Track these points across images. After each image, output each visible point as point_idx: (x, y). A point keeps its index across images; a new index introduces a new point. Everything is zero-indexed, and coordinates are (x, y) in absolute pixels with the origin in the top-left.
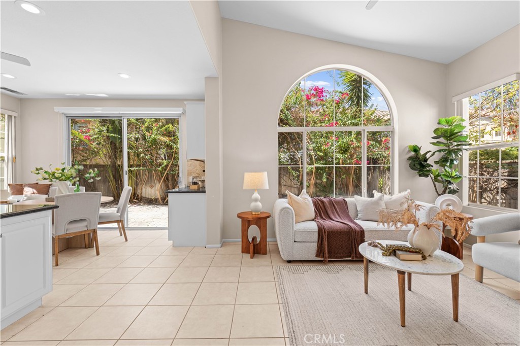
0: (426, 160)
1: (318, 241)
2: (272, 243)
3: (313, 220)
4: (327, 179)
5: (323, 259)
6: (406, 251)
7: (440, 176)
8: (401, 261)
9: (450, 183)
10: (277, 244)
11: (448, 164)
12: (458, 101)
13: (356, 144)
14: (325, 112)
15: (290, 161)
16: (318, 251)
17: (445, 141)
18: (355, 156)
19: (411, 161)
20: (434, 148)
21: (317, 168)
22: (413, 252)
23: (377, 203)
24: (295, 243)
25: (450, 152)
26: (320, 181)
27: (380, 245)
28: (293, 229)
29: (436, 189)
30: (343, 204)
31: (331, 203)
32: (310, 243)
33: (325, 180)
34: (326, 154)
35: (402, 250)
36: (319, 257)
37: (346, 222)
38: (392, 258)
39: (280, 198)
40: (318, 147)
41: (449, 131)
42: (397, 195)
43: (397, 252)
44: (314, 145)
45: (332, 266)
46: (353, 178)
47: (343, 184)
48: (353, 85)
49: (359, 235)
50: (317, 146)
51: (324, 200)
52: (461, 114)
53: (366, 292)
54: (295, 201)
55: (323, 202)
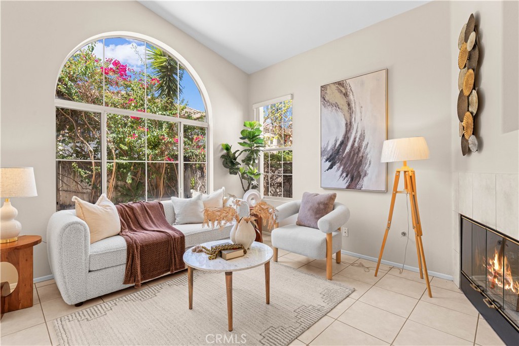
0: (235, 159)
1: (128, 262)
2: (42, 284)
3: (119, 234)
4: (133, 179)
5: (134, 284)
6: (230, 249)
7: (246, 173)
8: (228, 262)
9: (252, 179)
10: (55, 283)
11: (252, 162)
12: (256, 109)
13: (167, 139)
14: (129, 95)
15: (75, 155)
16: (127, 276)
17: (249, 142)
18: (166, 153)
19: (223, 159)
20: (241, 148)
21: (119, 166)
22: (236, 249)
23: (196, 203)
24: (90, 273)
25: (252, 152)
26: (123, 183)
27: (205, 248)
28: (86, 253)
29: (243, 186)
30: (158, 209)
31: (144, 209)
32: (114, 268)
33: (129, 181)
34: (131, 148)
35: (227, 249)
36: (128, 283)
37: (163, 230)
38: (219, 260)
39: (58, 210)
40: (121, 138)
41: (252, 133)
42: (212, 193)
43: (223, 252)
44: (114, 135)
45: (146, 290)
46: (164, 178)
47: (152, 185)
48: (163, 72)
49: (179, 243)
50: (118, 137)
51: (134, 205)
52: (259, 121)
53: (191, 308)
54: (88, 210)
55: (132, 209)
